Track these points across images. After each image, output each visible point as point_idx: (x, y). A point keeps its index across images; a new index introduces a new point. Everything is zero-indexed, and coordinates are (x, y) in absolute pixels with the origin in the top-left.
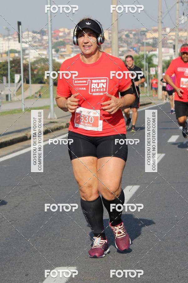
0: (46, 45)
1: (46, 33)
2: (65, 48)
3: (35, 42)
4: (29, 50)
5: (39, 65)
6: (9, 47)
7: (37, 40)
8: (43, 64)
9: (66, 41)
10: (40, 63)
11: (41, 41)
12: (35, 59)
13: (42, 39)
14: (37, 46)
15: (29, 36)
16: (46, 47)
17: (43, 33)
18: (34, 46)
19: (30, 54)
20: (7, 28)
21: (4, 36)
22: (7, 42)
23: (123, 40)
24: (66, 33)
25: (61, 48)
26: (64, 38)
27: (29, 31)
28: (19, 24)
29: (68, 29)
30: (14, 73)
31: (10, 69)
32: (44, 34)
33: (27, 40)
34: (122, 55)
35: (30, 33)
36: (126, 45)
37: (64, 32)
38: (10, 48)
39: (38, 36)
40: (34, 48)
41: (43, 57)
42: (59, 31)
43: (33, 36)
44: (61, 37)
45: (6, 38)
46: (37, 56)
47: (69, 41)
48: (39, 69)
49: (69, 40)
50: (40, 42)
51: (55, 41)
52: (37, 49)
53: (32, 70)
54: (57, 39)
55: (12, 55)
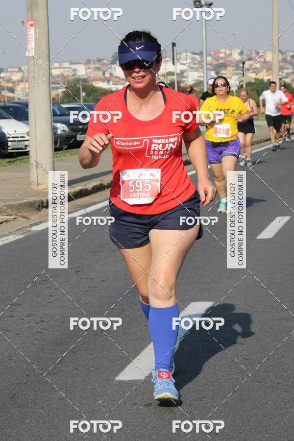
2: (226, 71)
3: (194, 64)
4: (187, 72)
7: (197, 62)
9: (227, 63)
10: (200, 86)
11: (200, 63)
12: (194, 82)
14: (196, 68)
15: (188, 57)
18: (193, 68)
19: (189, 76)
23: (288, 61)
24: (228, 54)
25: (221, 71)
26: (225, 60)
27: (187, 52)
28: (174, 45)
29: (230, 50)
33: (185, 62)
34: (287, 78)
35: (189, 54)
36: (291, 67)
37: (225, 53)
38: (167, 71)
39: (197, 57)
40: (192, 70)
42: (220, 53)
43: (192, 57)
44: (222, 58)
46: (197, 78)
47: (230, 63)
49: (231, 61)
50: (200, 64)
51: (216, 63)
52: (196, 71)
54: (218, 61)
55: (170, 78)
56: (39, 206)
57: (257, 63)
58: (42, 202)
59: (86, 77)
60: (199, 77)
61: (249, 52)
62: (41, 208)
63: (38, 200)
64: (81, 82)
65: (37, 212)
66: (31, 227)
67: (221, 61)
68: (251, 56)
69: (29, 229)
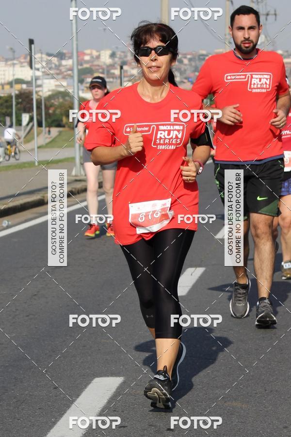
0: (65, 73)
1: (65, 57)
3: (50, 69)
4: (42, 79)
5: (56, 102)
6: (14, 75)
7: (53, 66)
8: (61, 100)
9: (94, 68)
10: (58, 98)
11: (58, 67)
12: (50, 93)
13: (60, 65)
14: (52, 74)
15: (43, 59)
16: (66, 75)
17: (61, 56)
18: (49, 75)
19: (44, 86)
20: (11, 49)
21: (7, 60)
22: (11, 69)
24: (94, 57)
25: (86, 78)
26: (90, 64)
27: (42, 53)
28: (32, 42)
29: (97, 51)
30: (22, 111)
31: (16, 105)
32: (63, 57)
35: (44, 56)
37: (91, 55)
38: (16, 77)
39: (54, 60)
40: (47, 77)
41: (62, 89)
42: (84, 54)
43: (47, 60)
44: (87, 62)
45: (9, 63)
46: (54, 88)
47: (97, 67)
48: (56, 106)
49: (98, 66)
50: (58, 69)
51: (80, 67)
52: (53, 78)
53: (47, 108)
54: (81, 65)
55: (18, 87)
57: (133, 69)
60: (56, 86)
61: (122, 54)
67: (86, 66)
68: (125, 59)
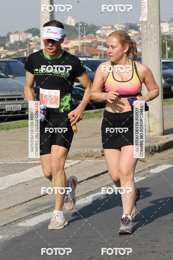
56: (153, 151)
58: (155, 147)
59: (170, 33)
62: (154, 152)
63: (151, 145)
64: (166, 39)
65: (151, 156)
66: (149, 170)
69: (148, 172)
